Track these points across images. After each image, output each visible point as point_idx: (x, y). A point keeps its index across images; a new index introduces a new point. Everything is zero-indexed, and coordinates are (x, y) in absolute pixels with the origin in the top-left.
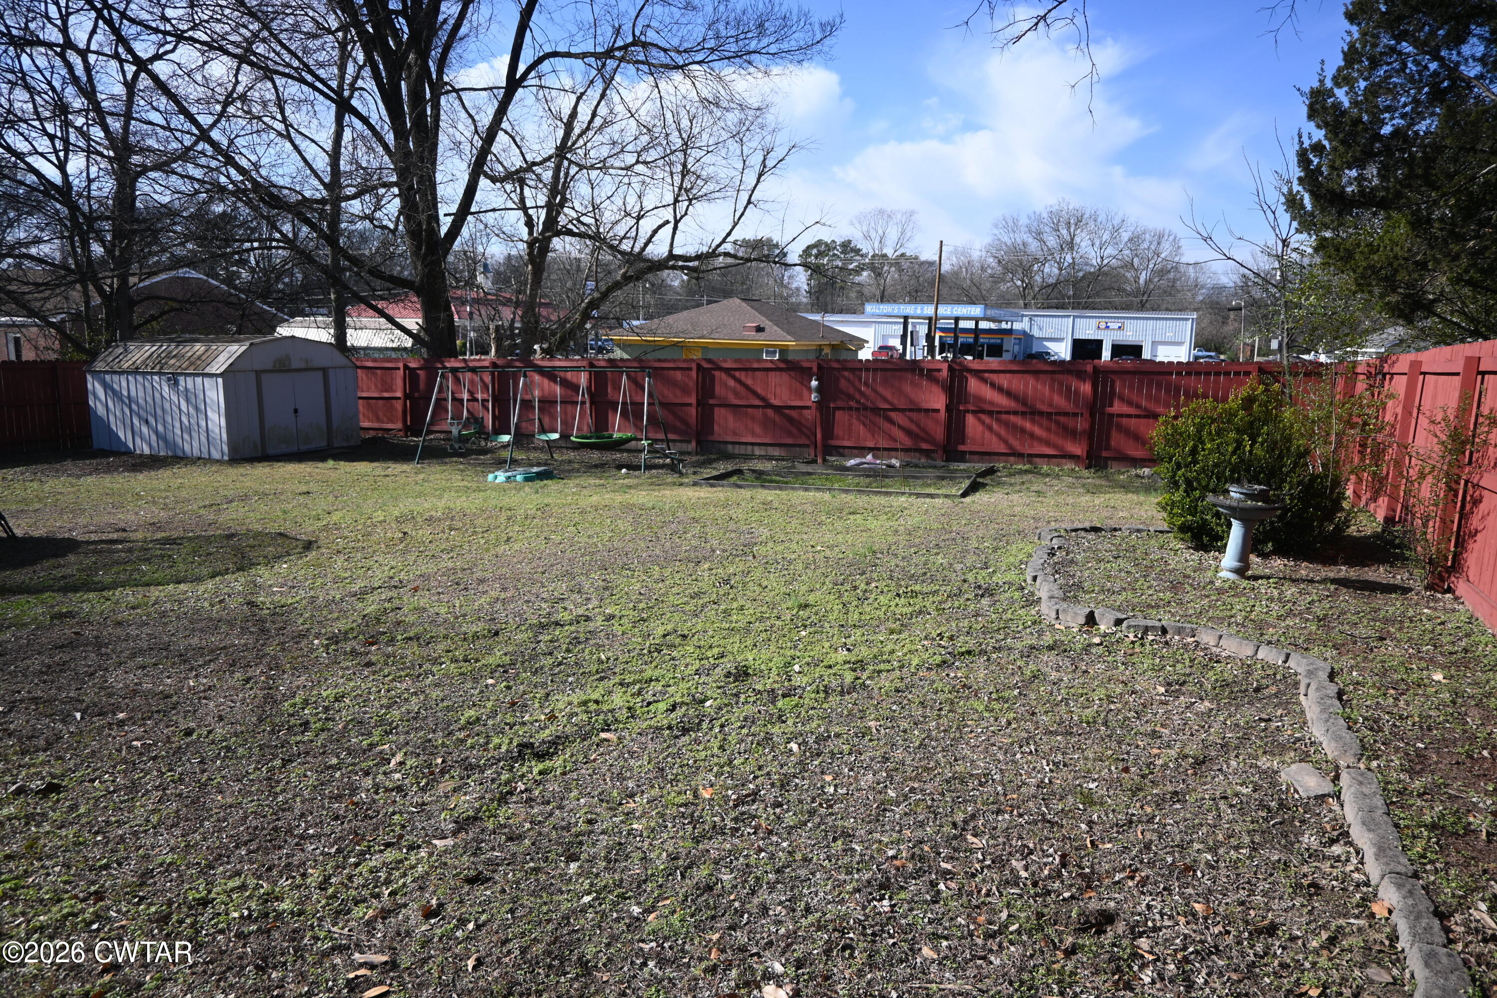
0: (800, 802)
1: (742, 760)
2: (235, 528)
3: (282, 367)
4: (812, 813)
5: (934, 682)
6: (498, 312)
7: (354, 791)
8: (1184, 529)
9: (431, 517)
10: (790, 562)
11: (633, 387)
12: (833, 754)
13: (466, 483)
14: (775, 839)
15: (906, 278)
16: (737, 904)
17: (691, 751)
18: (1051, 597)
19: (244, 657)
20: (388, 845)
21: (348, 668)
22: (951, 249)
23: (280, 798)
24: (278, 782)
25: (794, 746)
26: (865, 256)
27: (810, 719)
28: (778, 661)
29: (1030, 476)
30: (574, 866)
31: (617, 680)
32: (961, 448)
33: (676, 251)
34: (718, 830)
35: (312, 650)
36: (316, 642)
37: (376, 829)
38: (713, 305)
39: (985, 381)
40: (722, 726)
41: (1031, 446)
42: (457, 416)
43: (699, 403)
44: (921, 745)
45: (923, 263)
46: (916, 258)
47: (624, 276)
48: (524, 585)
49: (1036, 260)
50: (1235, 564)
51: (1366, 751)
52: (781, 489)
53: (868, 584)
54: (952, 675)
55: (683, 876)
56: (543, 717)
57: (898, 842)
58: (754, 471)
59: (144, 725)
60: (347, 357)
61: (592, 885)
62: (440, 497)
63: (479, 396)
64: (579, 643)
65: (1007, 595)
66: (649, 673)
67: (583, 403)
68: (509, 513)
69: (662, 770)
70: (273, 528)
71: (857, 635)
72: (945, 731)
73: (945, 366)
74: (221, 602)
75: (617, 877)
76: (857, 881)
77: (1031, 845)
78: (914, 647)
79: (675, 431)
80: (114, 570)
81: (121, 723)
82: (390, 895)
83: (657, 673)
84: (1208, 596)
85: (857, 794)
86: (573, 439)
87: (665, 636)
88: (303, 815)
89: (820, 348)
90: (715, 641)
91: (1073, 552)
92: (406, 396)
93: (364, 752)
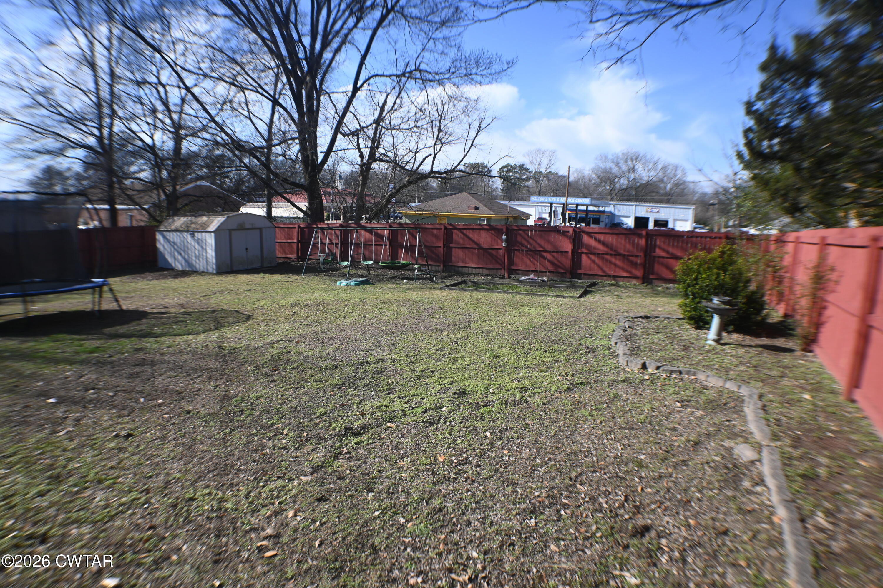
0: (490, 464)
1: (460, 441)
2: (216, 308)
3: (241, 228)
4: (496, 471)
5: (563, 399)
6: (345, 199)
7: (263, 448)
8: (691, 318)
9: (308, 304)
10: (489, 332)
11: (411, 237)
12: (508, 438)
13: (326, 286)
14: (476, 484)
15: (551, 184)
16: (455, 520)
17: (434, 435)
18: (624, 354)
19: (215, 375)
20: (279, 478)
21: (263, 383)
22: (574, 169)
23: (229, 449)
24: (228, 440)
25: (488, 434)
26: (532, 172)
27: (497, 418)
28: (481, 386)
29: (614, 287)
30: (371, 495)
31: (397, 395)
32: (579, 272)
33: (435, 169)
34: (446, 479)
35: (247, 373)
36: (249, 368)
37: (273, 469)
38: (453, 196)
39: (592, 237)
40: (451, 422)
41: (615, 271)
42: (323, 251)
43: (444, 247)
44: (555, 434)
45: (560, 176)
46: (557, 174)
47: (408, 181)
48: (352, 341)
49: (616, 177)
50: (715, 337)
51: (775, 437)
52: (486, 292)
53: (530, 345)
54: (572, 395)
55: (427, 503)
56: (358, 413)
57: (541, 488)
58: (472, 282)
59: (169, 407)
60: (271, 222)
61: (379, 506)
62: (313, 293)
63: (334, 241)
64: (378, 374)
65: (602, 352)
66: (413, 392)
67: (385, 245)
68: (346, 303)
69: (419, 444)
70: (233, 308)
71: (523, 373)
72: (568, 427)
73: (571, 230)
74: (207, 345)
75: (393, 502)
76: (519, 509)
77: (610, 490)
78: (553, 380)
79: (432, 259)
80: (162, 327)
81: (160, 405)
82: (279, 503)
83: (418, 391)
84: (701, 354)
85: (520, 461)
86: (380, 264)
87: (422, 371)
88: (239, 459)
89: (508, 218)
90: (449, 375)
91: (635, 329)
92: (299, 242)
93: (269, 427)
